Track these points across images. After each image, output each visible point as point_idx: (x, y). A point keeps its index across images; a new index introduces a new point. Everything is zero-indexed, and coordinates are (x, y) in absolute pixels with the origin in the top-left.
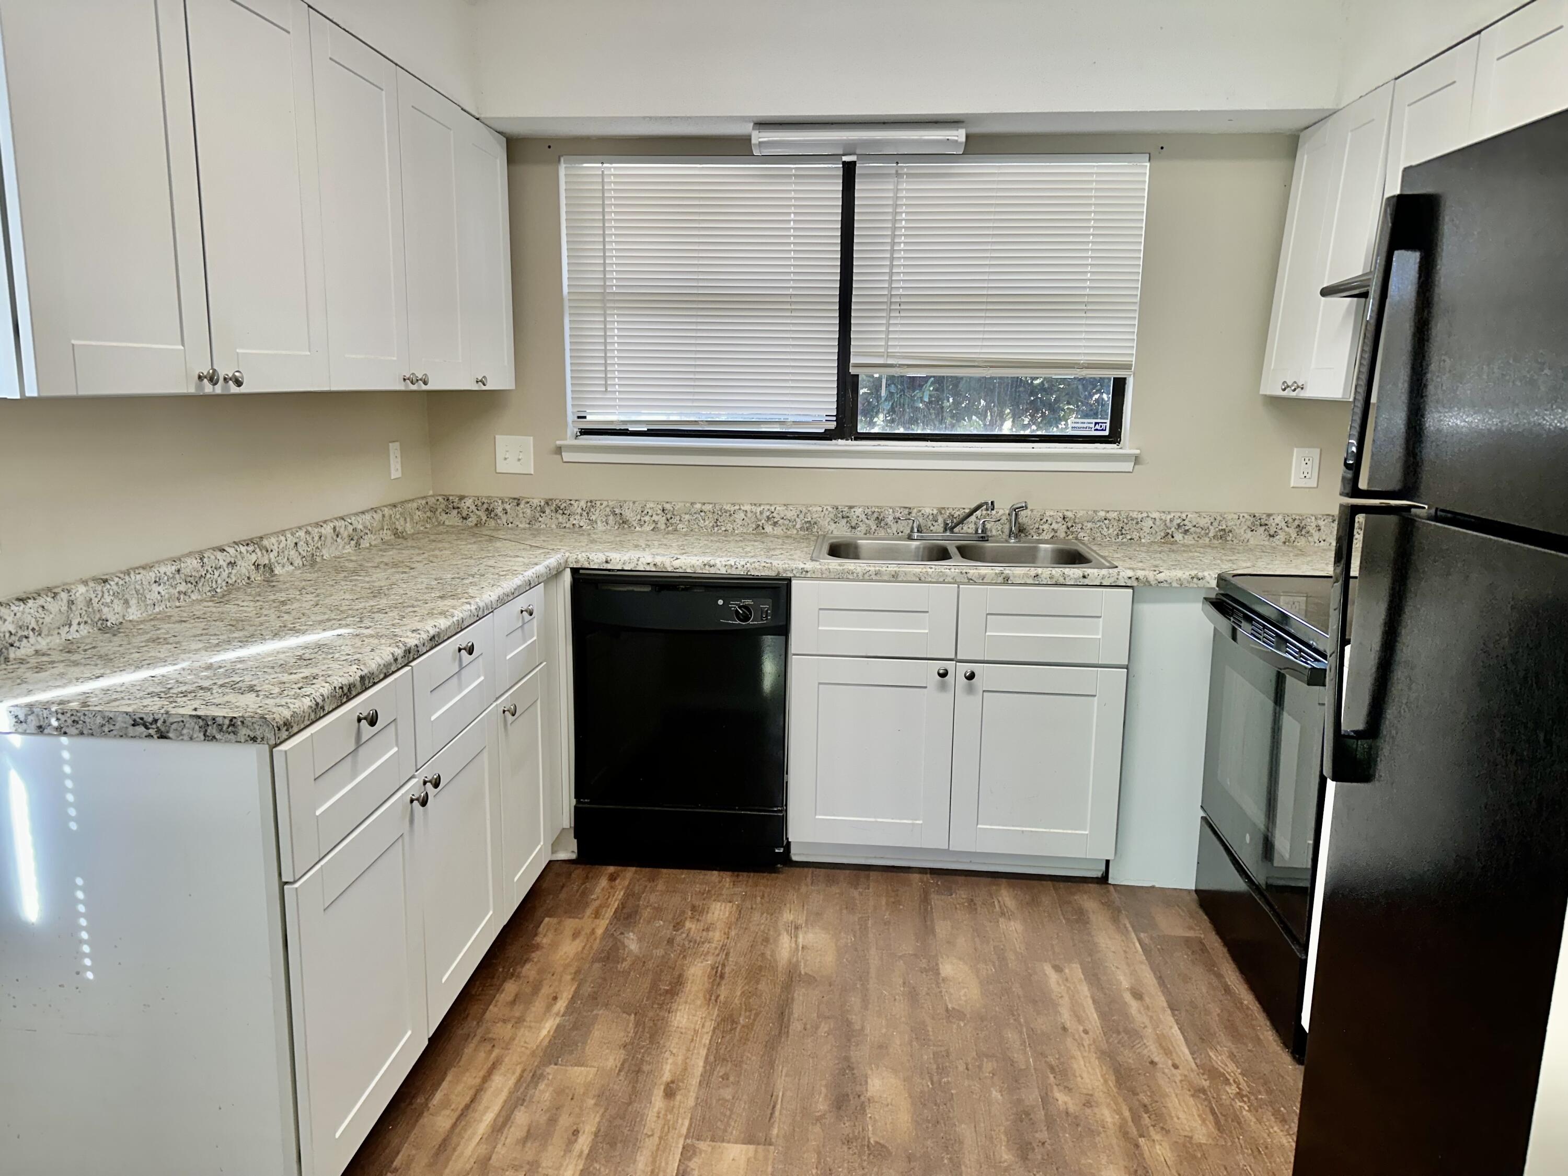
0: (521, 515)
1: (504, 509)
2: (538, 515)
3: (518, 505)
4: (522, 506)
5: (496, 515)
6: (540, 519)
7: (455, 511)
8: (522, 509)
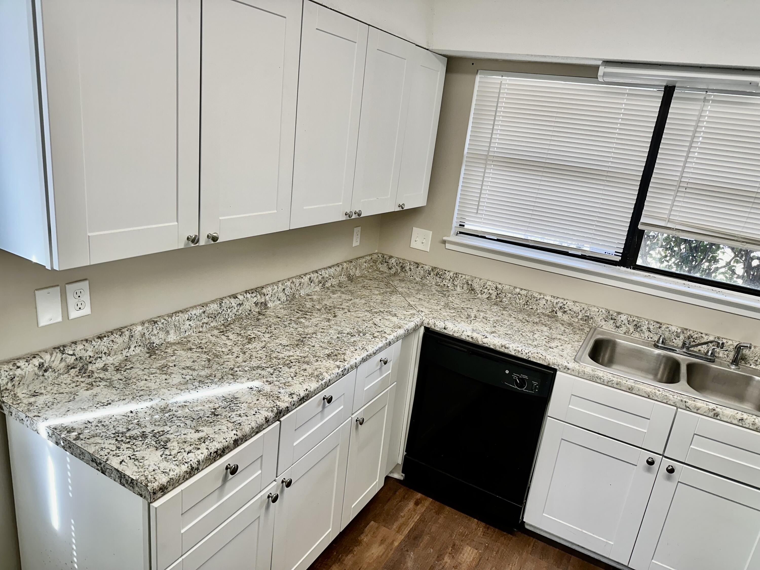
0: (418, 273)
1: (410, 268)
2: (426, 275)
3: (417, 267)
4: (419, 268)
5: (406, 270)
6: (427, 278)
7: (386, 264)
8: (419, 270)
